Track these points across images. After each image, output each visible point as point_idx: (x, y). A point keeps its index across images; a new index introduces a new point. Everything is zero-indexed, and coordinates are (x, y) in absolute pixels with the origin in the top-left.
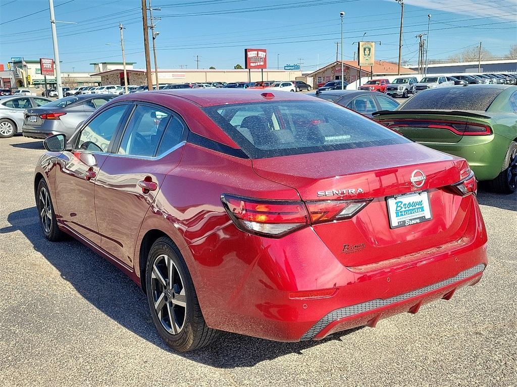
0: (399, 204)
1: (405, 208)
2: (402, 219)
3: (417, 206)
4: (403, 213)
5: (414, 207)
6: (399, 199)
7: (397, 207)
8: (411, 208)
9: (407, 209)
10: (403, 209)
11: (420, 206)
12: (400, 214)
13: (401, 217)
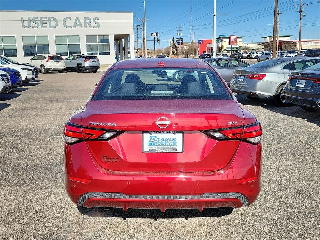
0: (153, 138)
1: (158, 141)
2: (153, 147)
3: (170, 141)
4: (156, 144)
5: (167, 142)
6: (153, 135)
7: (151, 139)
8: (164, 142)
9: (160, 142)
10: (157, 141)
11: (173, 142)
12: (152, 144)
13: (153, 146)
